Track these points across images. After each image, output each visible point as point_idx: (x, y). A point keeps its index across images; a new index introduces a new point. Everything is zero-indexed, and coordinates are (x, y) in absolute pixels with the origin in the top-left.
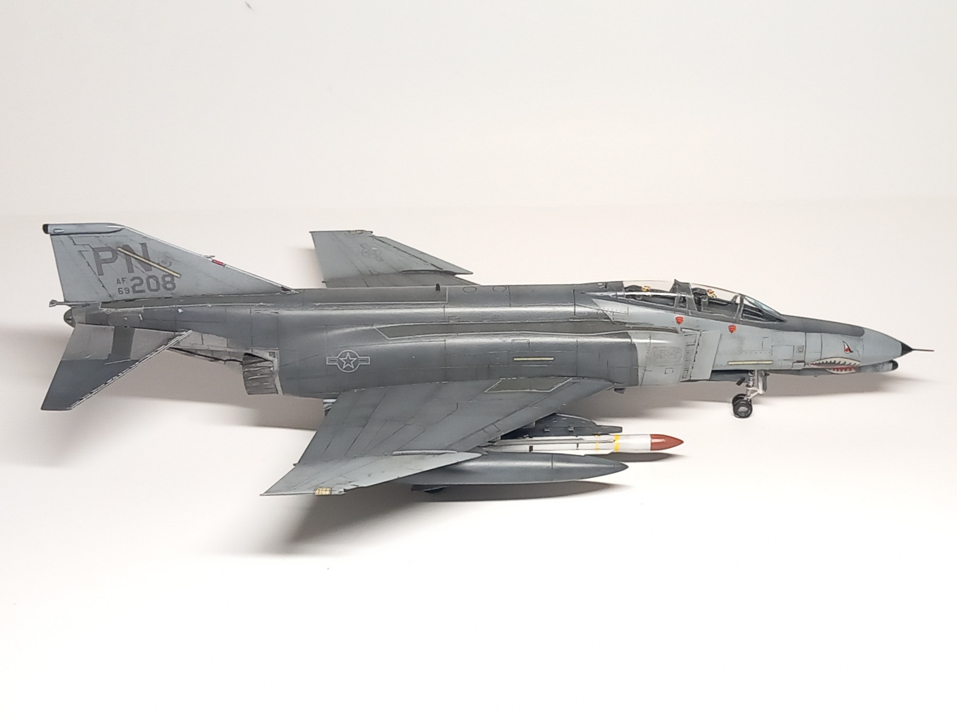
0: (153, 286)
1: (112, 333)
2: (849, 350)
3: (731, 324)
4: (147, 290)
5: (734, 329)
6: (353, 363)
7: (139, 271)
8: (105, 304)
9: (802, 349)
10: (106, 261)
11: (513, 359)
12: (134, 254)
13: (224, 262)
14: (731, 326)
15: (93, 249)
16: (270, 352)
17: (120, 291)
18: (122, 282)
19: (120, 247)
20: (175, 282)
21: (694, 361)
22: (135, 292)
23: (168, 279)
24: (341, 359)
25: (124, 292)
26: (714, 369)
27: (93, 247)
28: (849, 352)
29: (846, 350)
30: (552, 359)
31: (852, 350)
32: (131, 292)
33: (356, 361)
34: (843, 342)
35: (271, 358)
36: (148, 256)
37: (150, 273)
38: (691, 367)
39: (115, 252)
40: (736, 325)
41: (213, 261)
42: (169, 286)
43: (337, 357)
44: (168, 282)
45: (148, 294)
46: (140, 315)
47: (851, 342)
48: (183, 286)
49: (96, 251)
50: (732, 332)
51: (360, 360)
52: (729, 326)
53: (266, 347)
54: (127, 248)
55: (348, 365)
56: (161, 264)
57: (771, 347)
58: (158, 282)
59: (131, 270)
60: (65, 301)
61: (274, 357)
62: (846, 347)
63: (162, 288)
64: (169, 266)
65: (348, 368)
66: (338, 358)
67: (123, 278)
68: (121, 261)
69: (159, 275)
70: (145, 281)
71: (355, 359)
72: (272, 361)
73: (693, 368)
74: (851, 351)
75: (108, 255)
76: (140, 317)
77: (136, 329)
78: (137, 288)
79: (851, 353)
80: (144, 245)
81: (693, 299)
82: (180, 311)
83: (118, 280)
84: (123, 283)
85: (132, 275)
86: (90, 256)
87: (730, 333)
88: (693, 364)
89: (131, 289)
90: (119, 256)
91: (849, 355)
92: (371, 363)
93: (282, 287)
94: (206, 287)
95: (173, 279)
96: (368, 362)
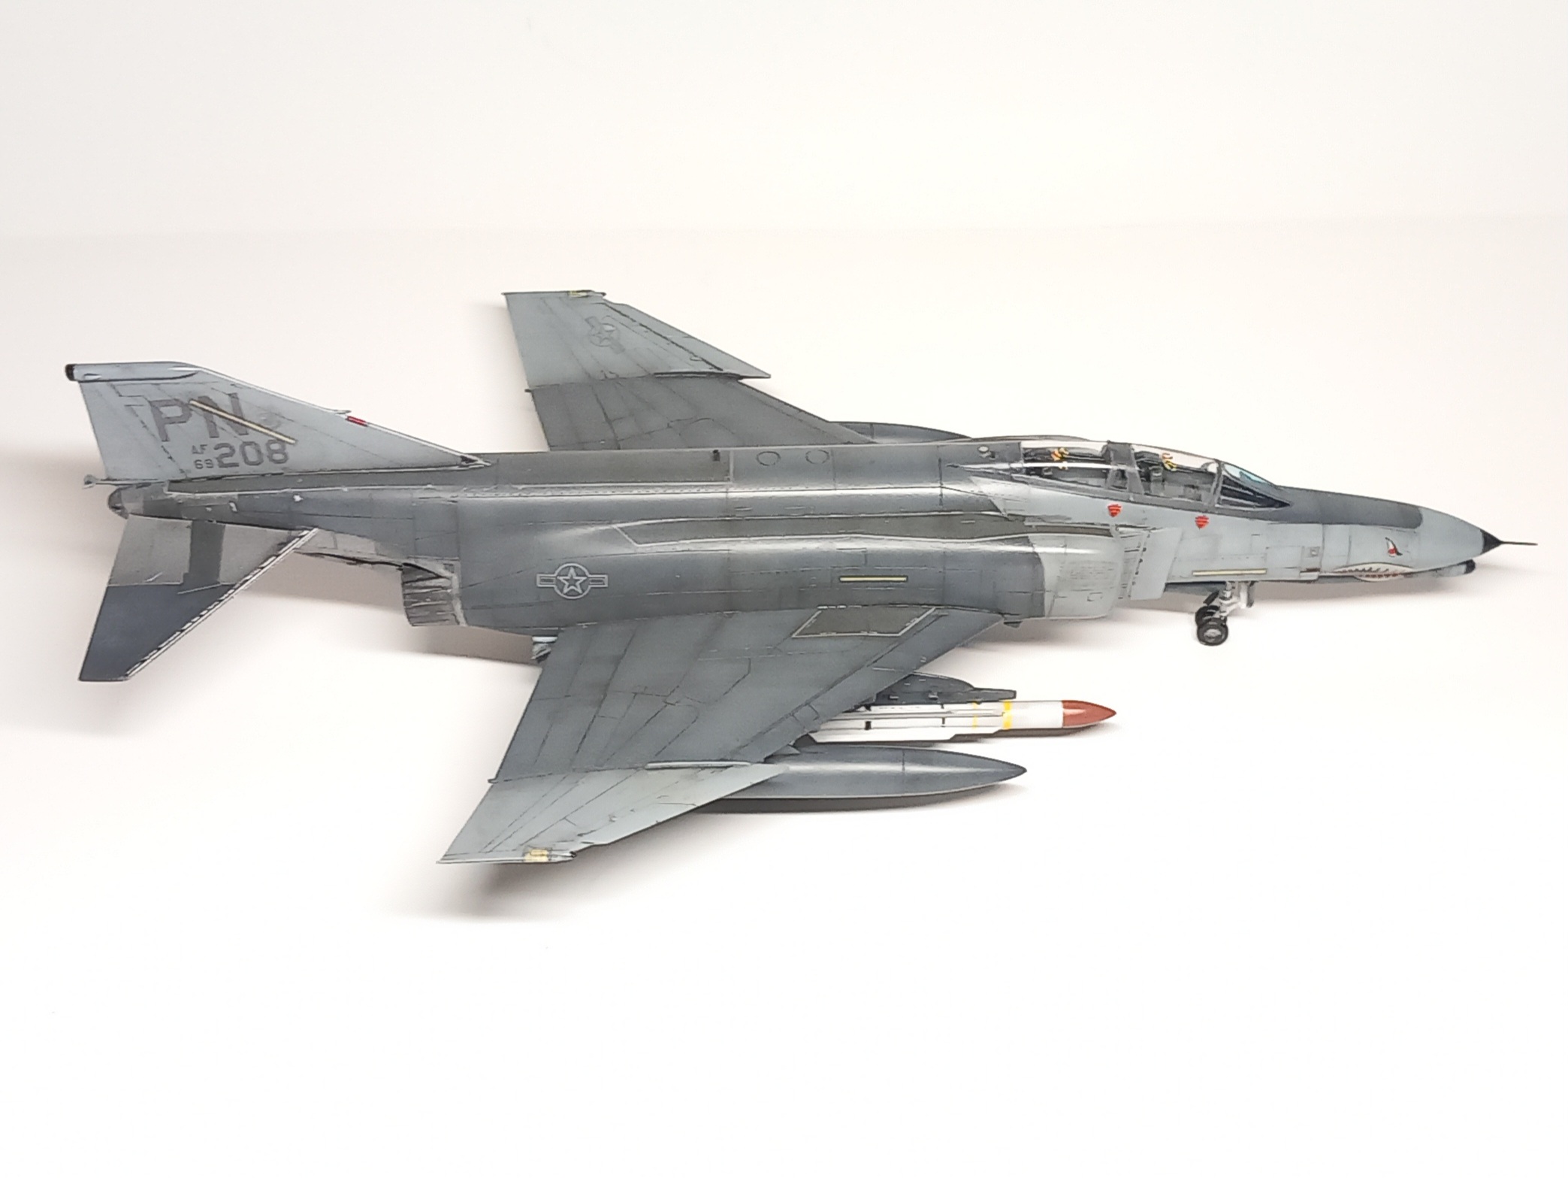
0: (252, 456)
1: (189, 531)
2: (1395, 551)
3: (1201, 514)
4: (242, 464)
5: (1205, 522)
6: (580, 584)
7: (227, 435)
8: (175, 484)
9: (1315, 552)
10: (172, 421)
11: (839, 579)
12: (218, 409)
13: (367, 420)
14: (1201, 518)
15: (150, 402)
16: (445, 564)
17: (198, 464)
18: (200, 452)
19: (192, 400)
20: (286, 451)
21: (1137, 574)
22: (222, 465)
23: (275, 447)
24: (561, 578)
25: (205, 466)
26: (1169, 581)
27: (149, 399)
28: (1395, 554)
29: (1391, 552)
30: (903, 579)
31: (1399, 551)
32: (216, 467)
33: (585, 581)
34: (1386, 538)
35: (447, 574)
36: (242, 413)
37: (245, 438)
38: (1130, 583)
39: (186, 407)
40: (1208, 515)
41: (350, 419)
42: (278, 457)
43: (555, 575)
44: (276, 452)
45: (244, 469)
46: (232, 505)
47: (1398, 537)
48: (302, 456)
49: (154, 405)
50: (1200, 526)
51: (593, 581)
52: (1197, 518)
53: (439, 556)
54: (205, 400)
55: (572, 587)
56: (263, 425)
57: (1265, 549)
58: (259, 452)
59: (214, 435)
60: (108, 479)
61: (453, 572)
62: (1392, 547)
63: (266, 460)
64: (277, 427)
65: (571, 593)
66: (556, 577)
67: (201, 446)
68: (197, 423)
69: (262, 441)
70: (237, 450)
71: (583, 579)
72: (448, 578)
74: (1398, 554)
75: (175, 411)
76: (232, 507)
77: (227, 525)
78: (227, 460)
79: (1398, 557)
80: (233, 396)
81: (1137, 473)
82: (298, 498)
83: (194, 447)
84: (202, 453)
85: (217, 441)
86: (146, 414)
87: (1198, 529)
88: (1135, 579)
89: (215, 462)
90: (193, 413)
91: (1395, 558)
92: (609, 584)
93: (461, 456)
94: (338, 457)
95: (284, 448)
96: (604, 584)
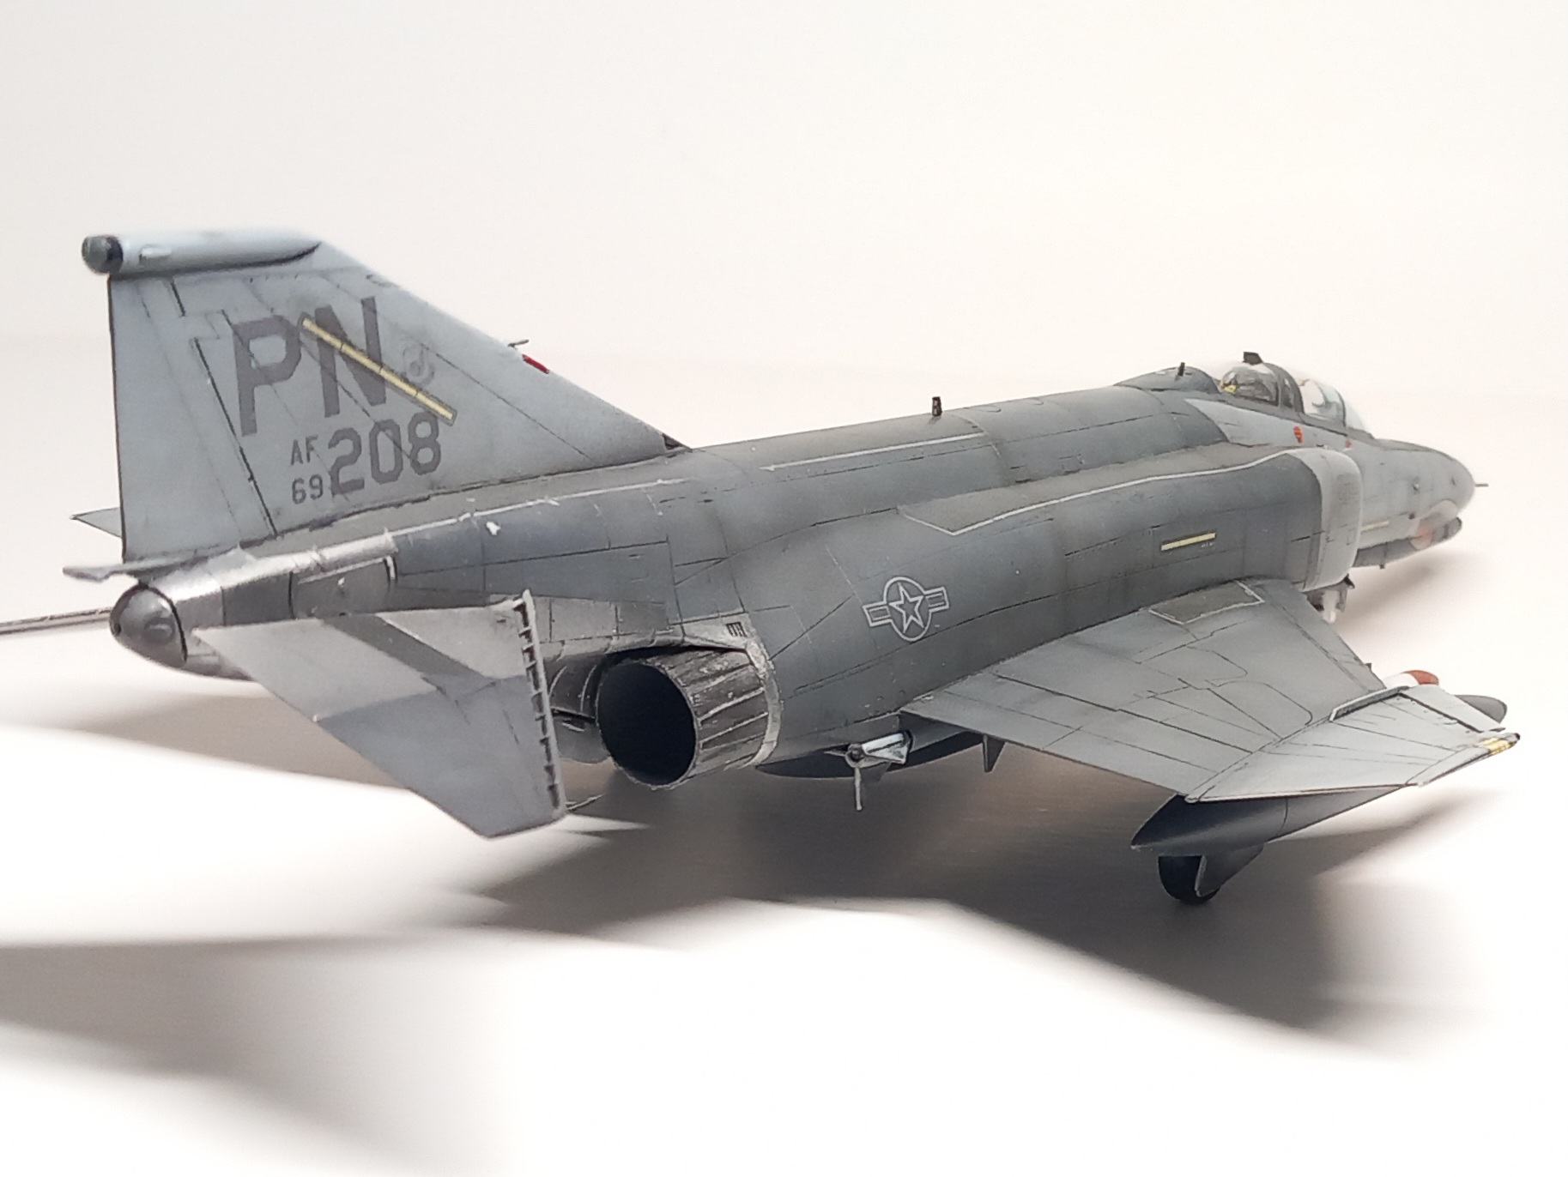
0: (387, 463)
4: (369, 481)
6: (919, 610)
7: (353, 406)
8: (251, 547)
10: (269, 375)
11: (1160, 547)
12: (345, 340)
15: (233, 326)
16: (728, 626)
17: (297, 496)
18: (304, 457)
19: (306, 316)
20: (439, 440)
22: (338, 490)
23: (423, 430)
24: (894, 605)
25: (309, 492)
27: (234, 321)
32: (327, 492)
33: (921, 603)
35: (736, 641)
36: (379, 348)
37: (381, 413)
39: (292, 335)
41: (524, 358)
42: (425, 456)
43: (885, 601)
44: (424, 442)
45: (373, 494)
46: (389, 562)
48: (458, 453)
49: (243, 336)
51: (930, 601)
53: (711, 614)
54: (327, 319)
55: (910, 618)
56: (411, 378)
58: (397, 443)
59: (332, 408)
60: (126, 555)
61: (744, 636)
63: (407, 465)
64: (429, 380)
65: (913, 629)
66: (887, 604)
67: (308, 442)
68: (309, 370)
69: (403, 416)
70: (365, 444)
71: (919, 599)
72: (744, 650)
75: (271, 349)
77: (380, 614)
78: (345, 475)
80: (369, 306)
82: (492, 527)
83: (296, 446)
84: (309, 459)
85: (337, 423)
86: (223, 355)
89: (326, 482)
90: (304, 350)
92: (950, 606)
93: (666, 437)
95: (435, 430)
96: (945, 605)
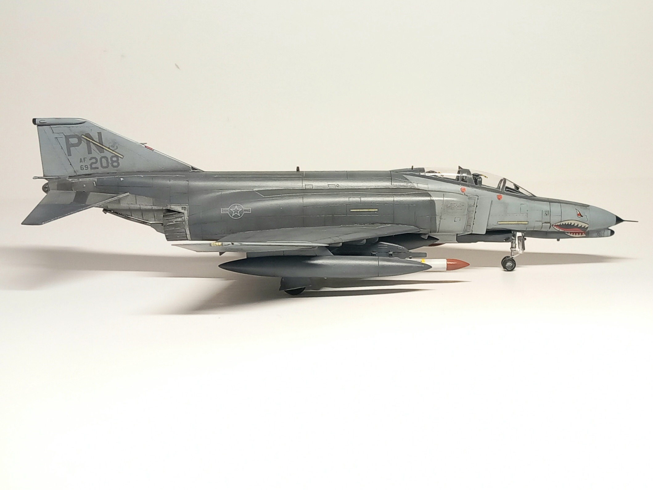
0: (105, 164)
1: (75, 194)
2: (580, 215)
4: (100, 167)
5: (501, 197)
6: (239, 212)
7: (96, 153)
8: (70, 177)
9: (548, 213)
10: (74, 145)
11: (350, 210)
12: (93, 140)
13: (153, 148)
14: (498, 195)
15: (65, 136)
16: (182, 207)
17: (82, 168)
18: (83, 161)
19: (83, 135)
20: (119, 161)
21: (474, 219)
22: (92, 168)
23: (114, 159)
24: (231, 210)
25: (85, 168)
26: (488, 228)
27: (65, 135)
28: (580, 216)
29: (578, 215)
30: (377, 210)
31: (582, 215)
32: (89, 169)
34: (576, 209)
35: (183, 211)
36: (102, 142)
37: (103, 155)
39: (80, 139)
40: (502, 195)
41: (146, 147)
42: (115, 164)
43: (229, 208)
44: (115, 161)
45: (101, 170)
47: (582, 211)
48: (125, 164)
49: (67, 138)
50: (499, 199)
51: (244, 210)
53: (178, 204)
54: (88, 136)
55: (236, 213)
56: (111, 148)
57: (526, 211)
58: (107, 161)
59: (90, 152)
60: (44, 176)
61: (185, 210)
62: (578, 213)
63: (110, 165)
64: (116, 149)
65: (236, 216)
66: (229, 209)
67: (84, 158)
68: (84, 145)
69: (109, 156)
70: (99, 160)
71: (241, 209)
72: (183, 213)
73: (473, 224)
74: (582, 216)
75: (74, 141)
76: (94, 184)
77: (91, 193)
78: (94, 166)
79: (581, 217)
80: (100, 134)
82: (122, 179)
83: (81, 159)
84: (84, 162)
85: (91, 156)
86: (63, 141)
87: (498, 200)
88: (474, 221)
89: (89, 167)
90: (82, 141)
91: (580, 219)
94: (141, 165)
95: (118, 160)
96: (250, 212)
